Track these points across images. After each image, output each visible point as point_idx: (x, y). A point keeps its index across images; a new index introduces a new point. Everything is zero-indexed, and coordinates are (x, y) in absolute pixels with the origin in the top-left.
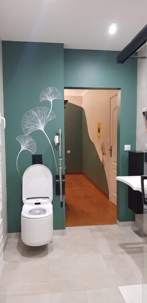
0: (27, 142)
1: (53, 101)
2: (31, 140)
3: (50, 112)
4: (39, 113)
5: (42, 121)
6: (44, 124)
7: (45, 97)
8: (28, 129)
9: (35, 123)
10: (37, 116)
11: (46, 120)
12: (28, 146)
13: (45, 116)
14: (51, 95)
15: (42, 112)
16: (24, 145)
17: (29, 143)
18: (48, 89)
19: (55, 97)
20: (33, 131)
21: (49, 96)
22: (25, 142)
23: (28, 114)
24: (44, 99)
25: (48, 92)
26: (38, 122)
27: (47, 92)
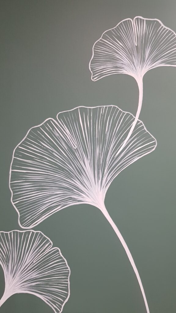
0: (29, 259)
1: (146, 78)
2: (49, 248)
3: (134, 124)
4: (85, 134)
5: (99, 168)
6: (108, 178)
7: (113, 59)
8: (36, 203)
9: (69, 175)
10: (75, 145)
11: (114, 159)
12: (34, 275)
13: (110, 142)
14: (140, 50)
15: (98, 127)
16: (18, 273)
17: (40, 266)
18: (128, 24)
19: (154, 60)
20: (58, 209)
21: (129, 53)
22: (20, 259)
23: (36, 137)
24: (107, 69)
25: (124, 36)
26: (81, 171)
27: (120, 39)
